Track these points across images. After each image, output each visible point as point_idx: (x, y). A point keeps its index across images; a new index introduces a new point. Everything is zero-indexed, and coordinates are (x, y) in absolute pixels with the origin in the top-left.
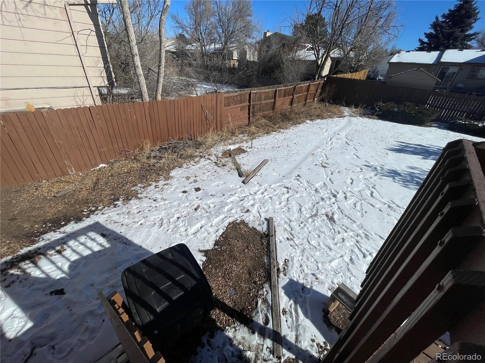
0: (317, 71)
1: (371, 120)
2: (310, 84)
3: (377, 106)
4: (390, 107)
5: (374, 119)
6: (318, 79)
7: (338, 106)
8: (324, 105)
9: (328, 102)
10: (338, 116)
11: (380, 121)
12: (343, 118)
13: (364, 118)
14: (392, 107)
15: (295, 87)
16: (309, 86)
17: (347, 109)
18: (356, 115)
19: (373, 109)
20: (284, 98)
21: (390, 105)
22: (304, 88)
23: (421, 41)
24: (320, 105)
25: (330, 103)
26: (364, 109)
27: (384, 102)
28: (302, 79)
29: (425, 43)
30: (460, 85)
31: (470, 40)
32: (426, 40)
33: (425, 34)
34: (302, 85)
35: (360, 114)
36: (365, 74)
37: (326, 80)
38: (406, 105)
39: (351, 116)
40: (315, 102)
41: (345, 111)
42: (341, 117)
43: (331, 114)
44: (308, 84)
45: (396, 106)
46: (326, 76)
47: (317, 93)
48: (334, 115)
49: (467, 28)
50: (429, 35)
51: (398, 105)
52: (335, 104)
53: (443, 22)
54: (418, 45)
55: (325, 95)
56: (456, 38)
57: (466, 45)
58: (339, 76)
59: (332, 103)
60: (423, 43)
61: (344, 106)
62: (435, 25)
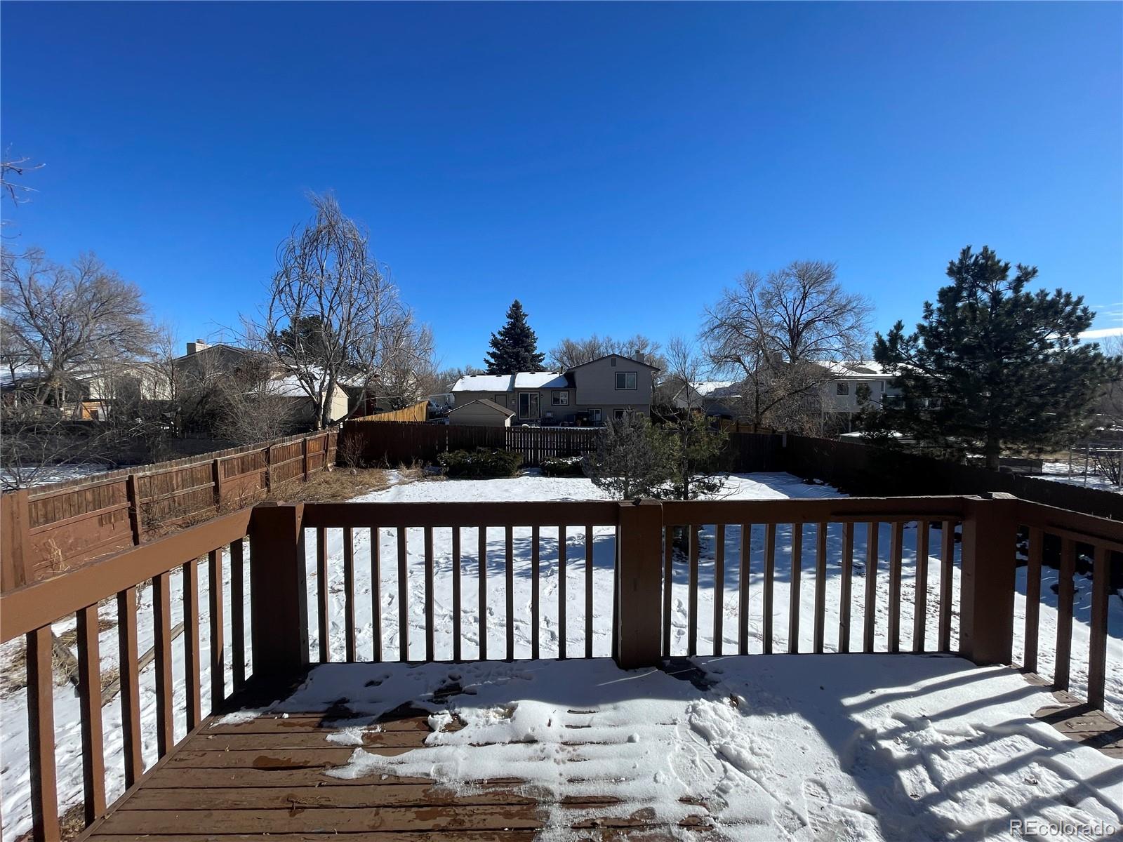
0: (317, 414)
1: (437, 484)
2: (305, 440)
3: (442, 458)
4: (459, 458)
5: (442, 480)
6: (324, 427)
7: (376, 471)
8: (349, 473)
9: (358, 466)
10: (376, 488)
11: (452, 482)
12: (388, 490)
13: (426, 482)
14: (462, 457)
15: (268, 449)
16: (304, 443)
17: (395, 472)
18: (410, 480)
19: (436, 464)
20: (243, 475)
21: (459, 455)
22: (294, 448)
23: (487, 361)
24: (338, 475)
25: (362, 468)
26: (422, 468)
27: (450, 452)
28: (285, 432)
29: (493, 364)
30: (549, 415)
31: (541, 361)
32: (492, 361)
33: (489, 353)
34: (285, 444)
35: (418, 476)
36: (422, 411)
37: (342, 427)
38: (479, 452)
39: (401, 483)
40: (331, 470)
41: (391, 478)
42: (383, 489)
43: (361, 488)
44: (300, 441)
45: (468, 454)
46: (342, 420)
47: (328, 454)
48: (368, 488)
49: (529, 348)
50: (493, 355)
51: (470, 453)
52: (371, 467)
53: (503, 340)
54: (485, 367)
55: (347, 456)
56: (524, 359)
57: (538, 366)
58: (369, 418)
59: (366, 468)
60: (490, 364)
61: (387, 468)
62: (495, 343)
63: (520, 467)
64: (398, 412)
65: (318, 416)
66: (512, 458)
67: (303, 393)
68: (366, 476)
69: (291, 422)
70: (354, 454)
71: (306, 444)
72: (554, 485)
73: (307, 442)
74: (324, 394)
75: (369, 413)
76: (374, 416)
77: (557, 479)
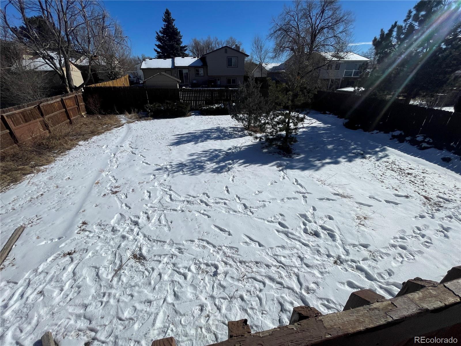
0: (64, 82)
1: (148, 122)
2: (62, 99)
3: (147, 108)
5: (150, 120)
6: (72, 91)
7: (112, 116)
8: (96, 118)
9: (100, 113)
10: (116, 126)
11: (156, 120)
12: (122, 127)
14: (158, 106)
15: (39, 106)
16: (62, 100)
17: (123, 116)
18: (133, 121)
19: (145, 111)
20: (27, 124)
21: (156, 105)
22: (56, 104)
23: (156, 51)
24: (91, 119)
25: (103, 114)
26: (138, 113)
27: (151, 103)
28: (46, 94)
29: (160, 52)
30: (194, 82)
31: (185, 50)
32: (159, 50)
33: (156, 45)
34: (49, 102)
35: (137, 118)
36: (127, 80)
37: (83, 91)
38: (167, 103)
39: (129, 122)
40: (85, 117)
41: (122, 119)
42: (120, 126)
43: (107, 127)
44: (59, 100)
45: (161, 105)
46: (82, 86)
47: (80, 108)
48: (111, 126)
49: (178, 42)
50: (159, 46)
51: (162, 104)
52: (108, 114)
53: (163, 37)
54: (156, 54)
55: (92, 108)
56: (177, 49)
57: (184, 54)
58: (98, 85)
59: (105, 114)
60: (158, 52)
61: (118, 114)
62: (159, 39)
63: (190, 111)
64: (114, 81)
65: (66, 84)
66: (185, 106)
67: (48, 68)
68: (107, 119)
69: (48, 88)
70: (96, 107)
71: (63, 101)
72: (209, 120)
73: (64, 101)
74: (64, 69)
75: (97, 82)
76: (100, 84)
77: (210, 116)
